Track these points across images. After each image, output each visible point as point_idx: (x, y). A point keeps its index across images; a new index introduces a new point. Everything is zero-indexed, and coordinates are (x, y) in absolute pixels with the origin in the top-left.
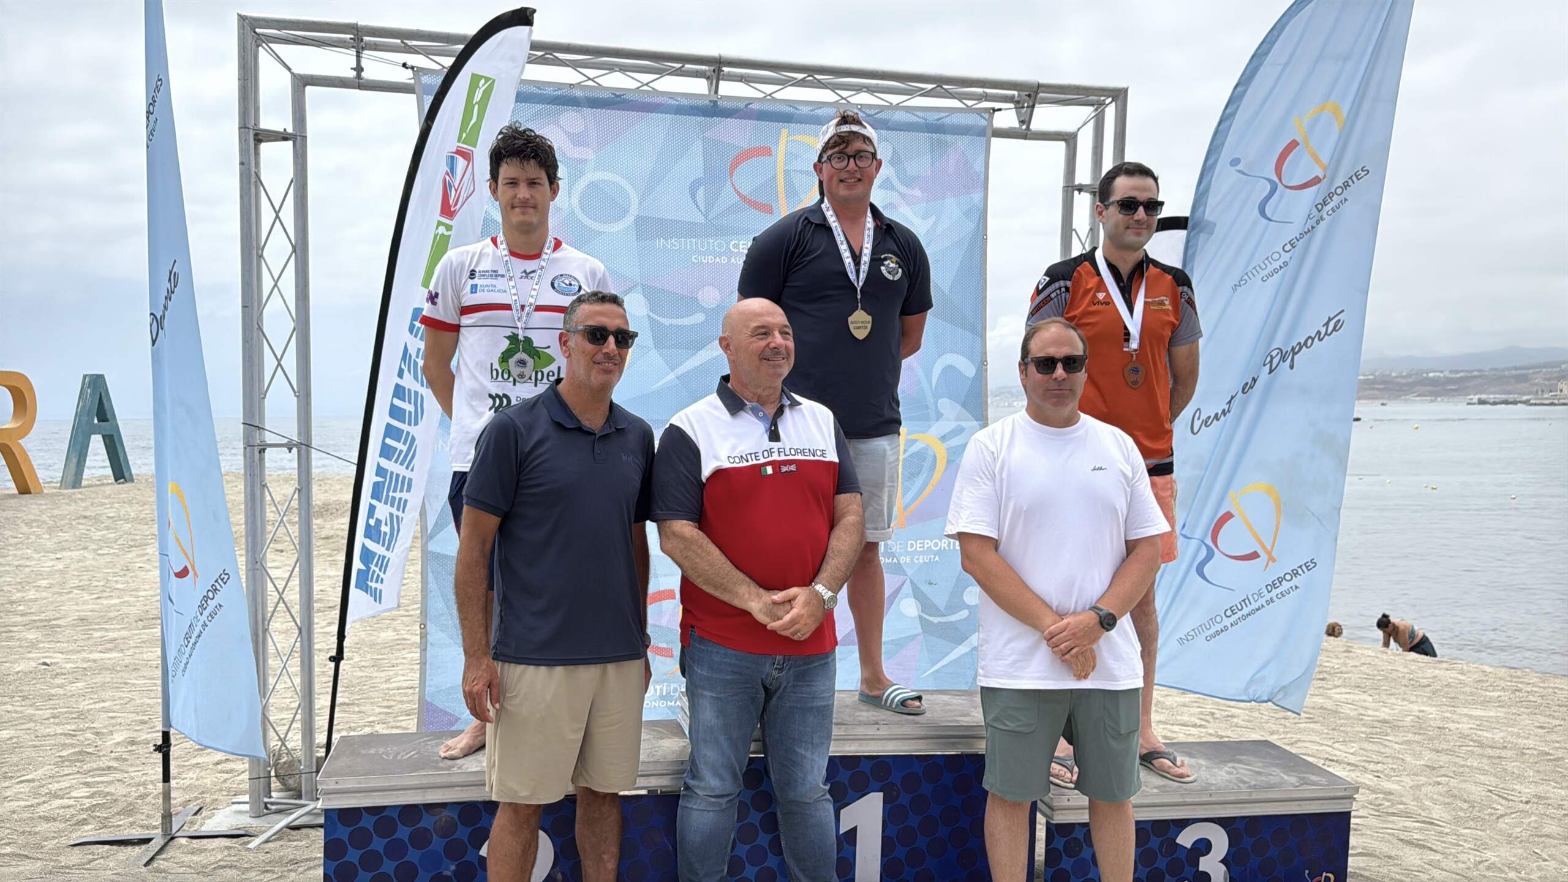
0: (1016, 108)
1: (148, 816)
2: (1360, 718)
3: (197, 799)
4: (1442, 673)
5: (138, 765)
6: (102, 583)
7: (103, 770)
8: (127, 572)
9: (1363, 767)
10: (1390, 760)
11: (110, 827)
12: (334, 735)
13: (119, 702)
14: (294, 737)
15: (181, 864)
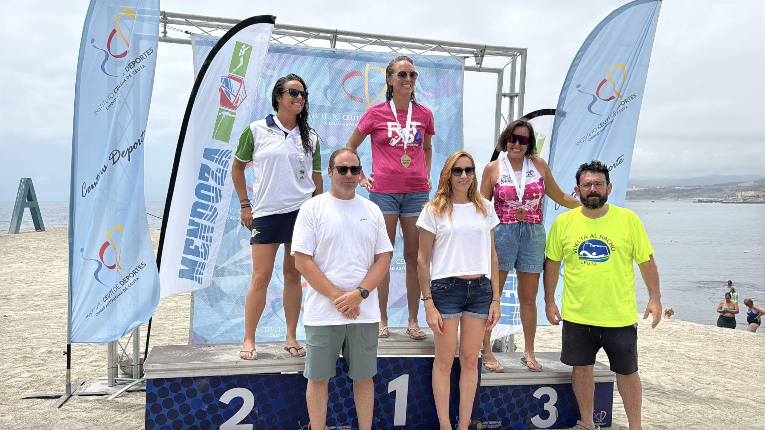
0: (475, 57)
1: (59, 386)
3: (82, 378)
4: (674, 326)
5: (53, 363)
6: (31, 279)
7: (36, 365)
8: (43, 274)
11: (41, 390)
12: (149, 349)
13: (42, 334)
14: (129, 349)
15: (76, 407)
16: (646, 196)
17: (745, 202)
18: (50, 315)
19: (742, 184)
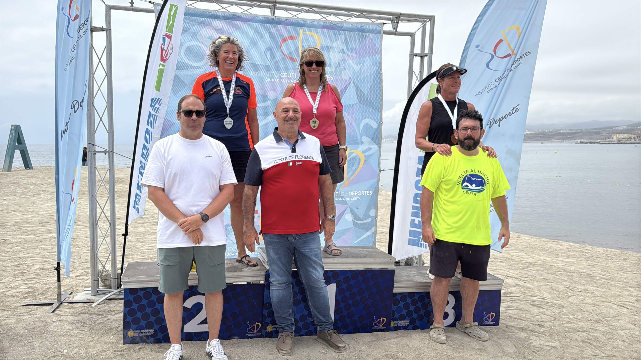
0: (392, 23)
1: (51, 295)
2: (520, 261)
3: (70, 289)
4: (554, 245)
5: (45, 277)
6: (24, 209)
7: (32, 279)
8: (33, 205)
9: (520, 279)
10: (530, 277)
11: (37, 299)
12: (124, 265)
13: (35, 254)
14: (108, 266)
15: (66, 312)
16: (536, 138)
17: (619, 143)
18: (41, 239)
19: (617, 128)
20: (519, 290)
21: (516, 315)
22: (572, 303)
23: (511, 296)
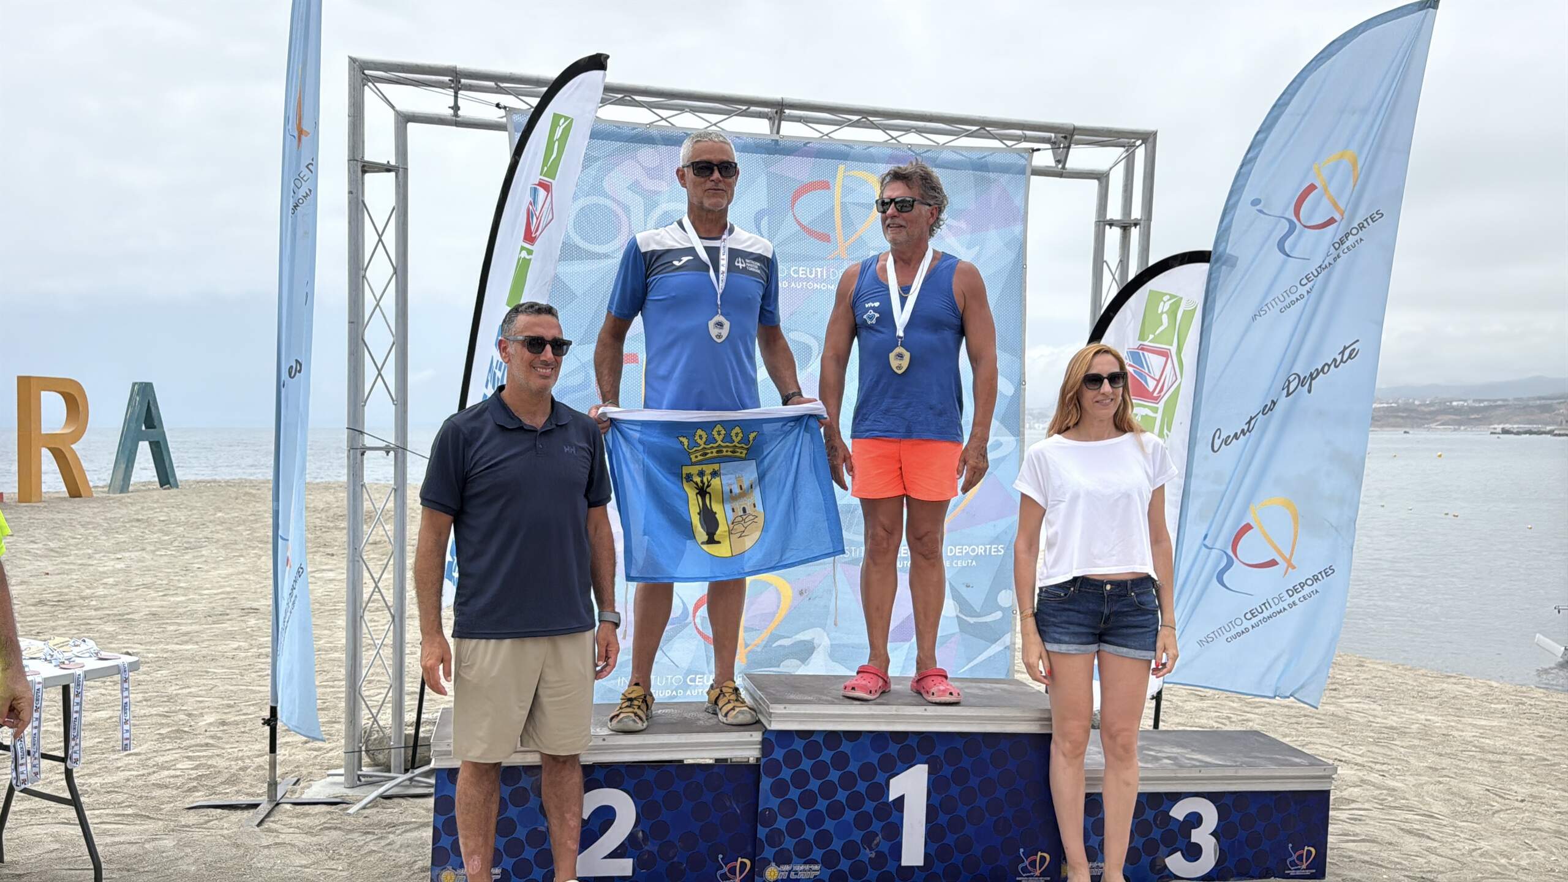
0: (1052, 148)
1: (251, 785)
2: (1369, 724)
3: (292, 772)
5: (232, 743)
6: (164, 582)
7: (202, 746)
8: (187, 572)
9: (1370, 767)
10: (1395, 762)
11: (219, 794)
12: (423, 716)
13: (204, 688)
14: (384, 716)
15: (290, 826)
16: (1392, 420)
18: (213, 653)
20: (1368, 793)
21: (1365, 853)
22: (1504, 828)
23: (1350, 809)
